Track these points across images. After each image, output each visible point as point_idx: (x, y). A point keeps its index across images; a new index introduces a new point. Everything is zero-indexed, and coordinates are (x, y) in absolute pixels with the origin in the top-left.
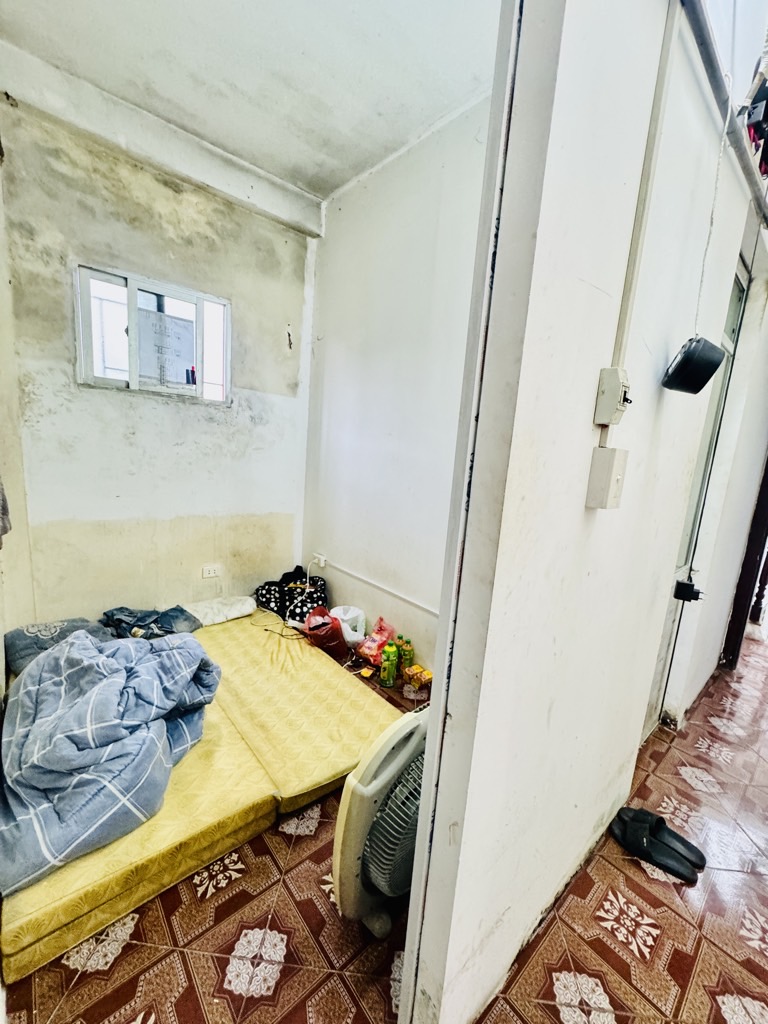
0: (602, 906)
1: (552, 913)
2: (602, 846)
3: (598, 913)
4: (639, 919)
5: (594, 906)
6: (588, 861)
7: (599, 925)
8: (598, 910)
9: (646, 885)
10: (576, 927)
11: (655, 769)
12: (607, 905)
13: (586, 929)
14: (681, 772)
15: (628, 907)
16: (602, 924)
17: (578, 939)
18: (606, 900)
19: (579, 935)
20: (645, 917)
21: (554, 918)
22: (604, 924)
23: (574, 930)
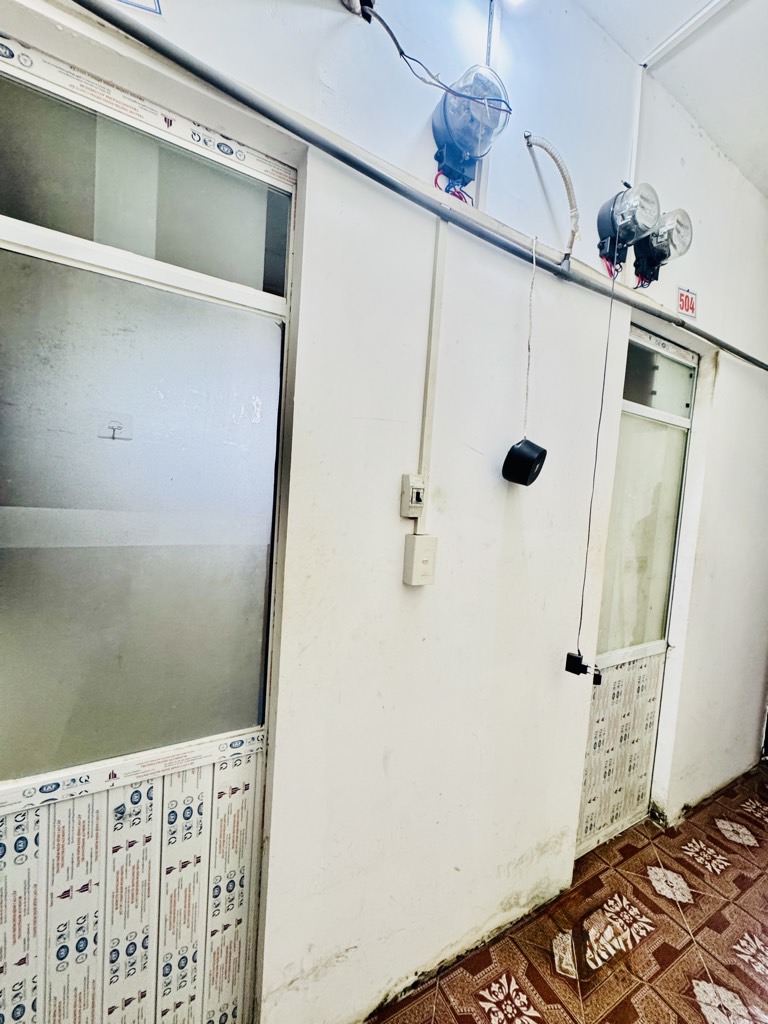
0: (489, 987)
1: (435, 980)
2: (518, 930)
3: (482, 993)
4: (524, 1009)
5: (481, 984)
6: (495, 941)
7: (477, 1003)
8: (484, 989)
9: (548, 979)
10: (452, 1000)
11: (620, 863)
12: (495, 987)
13: (461, 1004)
14: (649, 872)
15: (517, 994)
16: (481, 1003)
17: (449, 1010)
18: (497, 982)
19: (452, 1008)
20: (532, 1008)
21: (434, 985)
22: (482, 1004)
23: (448, 1001)
